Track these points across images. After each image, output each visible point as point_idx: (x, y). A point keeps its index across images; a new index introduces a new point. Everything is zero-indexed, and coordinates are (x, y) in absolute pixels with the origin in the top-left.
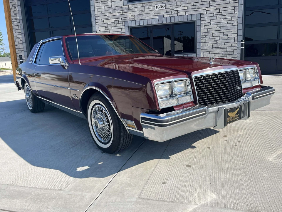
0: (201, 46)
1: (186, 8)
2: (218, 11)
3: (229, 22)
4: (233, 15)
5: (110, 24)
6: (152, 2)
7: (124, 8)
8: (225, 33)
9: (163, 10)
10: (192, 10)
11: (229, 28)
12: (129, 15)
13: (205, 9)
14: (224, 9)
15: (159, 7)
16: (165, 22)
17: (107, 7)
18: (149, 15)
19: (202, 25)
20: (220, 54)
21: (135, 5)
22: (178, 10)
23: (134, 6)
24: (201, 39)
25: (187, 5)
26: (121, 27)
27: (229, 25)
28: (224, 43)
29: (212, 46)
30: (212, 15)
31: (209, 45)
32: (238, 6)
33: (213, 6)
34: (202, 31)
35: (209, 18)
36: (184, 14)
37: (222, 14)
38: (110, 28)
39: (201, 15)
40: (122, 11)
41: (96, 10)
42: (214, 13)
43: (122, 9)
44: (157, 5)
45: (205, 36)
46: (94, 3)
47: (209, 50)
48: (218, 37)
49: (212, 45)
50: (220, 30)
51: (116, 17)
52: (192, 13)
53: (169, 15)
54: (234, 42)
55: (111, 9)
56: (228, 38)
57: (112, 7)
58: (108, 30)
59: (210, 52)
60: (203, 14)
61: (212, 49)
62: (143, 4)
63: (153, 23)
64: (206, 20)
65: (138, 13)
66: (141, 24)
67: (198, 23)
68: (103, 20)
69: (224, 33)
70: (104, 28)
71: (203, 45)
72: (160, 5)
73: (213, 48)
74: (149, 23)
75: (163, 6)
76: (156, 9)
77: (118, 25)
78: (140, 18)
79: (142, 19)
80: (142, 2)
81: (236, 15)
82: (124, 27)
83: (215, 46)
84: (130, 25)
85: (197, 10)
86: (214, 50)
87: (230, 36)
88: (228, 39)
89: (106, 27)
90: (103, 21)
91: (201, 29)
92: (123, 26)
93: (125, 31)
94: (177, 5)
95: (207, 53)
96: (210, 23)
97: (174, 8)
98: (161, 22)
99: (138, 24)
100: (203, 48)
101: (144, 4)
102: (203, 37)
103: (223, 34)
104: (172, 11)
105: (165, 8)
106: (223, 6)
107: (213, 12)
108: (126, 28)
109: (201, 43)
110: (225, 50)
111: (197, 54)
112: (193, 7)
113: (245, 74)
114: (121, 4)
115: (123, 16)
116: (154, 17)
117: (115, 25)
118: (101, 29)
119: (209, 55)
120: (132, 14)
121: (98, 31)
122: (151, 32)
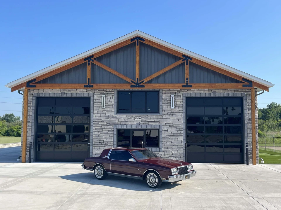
0: (162, 144)
1: (154, 121)
2: (172, 124)
3: (178, 131)
4: (180, 128)
5: (103, 125)
6: (133, 115)
7: (114, 117)
9: (139, 120)
10: (157, 122)
11: (178, 134)
12: (117, 121)
13: (165, 122)
14: (175, 124)
15: (137, 118)
16: (140, 127)
17: (103, 114)
18: (132, 122)
19: (163, 132)
20: (174, 149)
22: (148, 122)
23: (121, 116)
24: (162, 139)
25: (154, 119)
26: (111, 128)
27: (178, 133)
28: (176, 143)
30: (169, 126)
31: (167, 143)
32: (183, 123)
33: (169, 122)
34: (163, 135)
36: (152, 124)
37: (174, 127)
38: (104, 128)
39: (162, 125)
40: (112, 118)
41: (94, 116)
44: (136, 117)
45: (164, 138)
46: (93, 111)
47: (167, 147)
48: (172, 139)
51: (108, 121)
52: (157, 124)
53: (143, 124)
54: (181, 143)
55: (105, 116)
58: (102, 129)
60: (164, 125)
63: (133, 127)
64: (165, 129)
65: (123, 120)
66: (125, 127)
67: (160, 130)
68: (98, 123)
69: (175, 137)
70: (99, 127)
72: (138, 117)
74: (130, 127)
76: (135, 119)
77: (109, 126)
78: (125, 123)
79: (125, 125)
80: (127, 114)
81: (182, 128)
82: (113, 128)
83: (170, 144)
84: (118, 127)
85: (160, 122)
86: (170, 147)
87: (179, 139)
88: (178, 141)
93: (114, 131)
94: (148, 119)
95: (166, 148)
96: (168, 131)
97: (146, 120)
98: (138, 127)
99: (123, 127)
101: (127, 116)
104: (145, 122)
105: (141, 119)
106: (175, 122)
108: (115, 129)
109: (162, 142)
110: (176, 147)
111: (160, 148)
112: (157, 121)
113: (189, 167)
114: (112, 114)
115: (113, 121)
116: (134, 124)
117: (107, 126)
118: (96, 128)
119: (167, 150)
120: (120, 120)
121: (94, 129)
122: (131, 132)
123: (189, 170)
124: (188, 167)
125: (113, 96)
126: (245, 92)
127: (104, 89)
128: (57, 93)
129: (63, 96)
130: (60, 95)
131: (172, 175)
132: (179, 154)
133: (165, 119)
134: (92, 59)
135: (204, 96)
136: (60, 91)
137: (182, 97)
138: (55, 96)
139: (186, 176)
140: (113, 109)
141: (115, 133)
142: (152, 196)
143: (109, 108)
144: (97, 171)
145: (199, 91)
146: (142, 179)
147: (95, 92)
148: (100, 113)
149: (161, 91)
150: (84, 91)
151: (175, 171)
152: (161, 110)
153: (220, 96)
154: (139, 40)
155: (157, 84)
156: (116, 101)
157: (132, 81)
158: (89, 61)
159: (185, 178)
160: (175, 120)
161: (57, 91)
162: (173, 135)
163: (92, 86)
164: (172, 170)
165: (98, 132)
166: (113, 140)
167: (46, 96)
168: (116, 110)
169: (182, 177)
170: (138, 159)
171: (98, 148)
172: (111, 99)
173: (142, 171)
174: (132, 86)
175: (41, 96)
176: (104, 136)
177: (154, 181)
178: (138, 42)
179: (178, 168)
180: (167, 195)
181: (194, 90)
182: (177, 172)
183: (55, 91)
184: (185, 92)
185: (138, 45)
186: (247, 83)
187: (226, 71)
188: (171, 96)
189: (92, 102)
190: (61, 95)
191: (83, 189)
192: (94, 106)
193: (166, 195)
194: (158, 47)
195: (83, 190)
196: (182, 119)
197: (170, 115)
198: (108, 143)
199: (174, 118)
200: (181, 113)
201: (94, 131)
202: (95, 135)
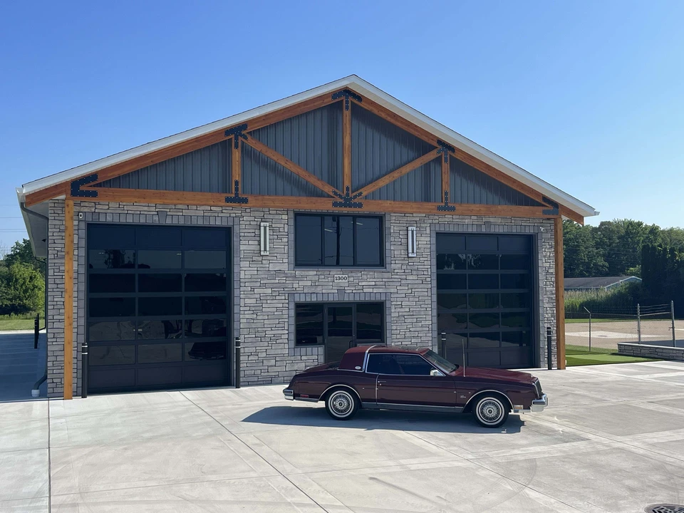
0: (392, 334)
1: (373, 283)
2: (410, 291)
3: (422, 306)
4: (426, 298)
5: (264, 295)
6: (330, 271)
7: (289, 275)
9: (344, 283)
10: (381, 287)
11: (422, 313)
12: (296, 285)
13: (396, 287)
14: (416, 290)
15: (340, 279)
16: (346, 299)
17: (262, 269)
18: (326, 287)
19: (393, 307)
22: (363, 286)
23: (307, 273)
24: (392, 324)
25: (375, 280)
26: (283, 301)
27: (423, 309)
28: (418, 331)
30: (404, 295)
31: (400, 333)
32: (431, 288)
33: (405, 285)
34: (393, 315)
35: (401, 299)
36: (371, 290)
37: (414, 296)
38: (265, 301)
39: (391, 294)
40: (285, 278)
41: (242, 273)
42: (406, 294)
43: (286, 275)
44: (337, 276)
45: (396, 322)
46: (240, 261)
47: (401, 340)
48: (411, 324)
49: (404, 333)
50: (413, 315)
51: (275, 285)
52: (381, 290)
53: (352, 290)
54: (429, 331)
55: (268, 273)
56: (422, 325)
57: (269, 270)
58: (261, 305)
60: (394, 293)
63: (331, 299)
64: (397, 301)
65: (309, 283)
66: (314, 299)
67: (388, 305)
68: (253, 289)
69: (417, 318)
70: (254, 301)
71: (394, 333)
72: (340, 276)
73: (405, 337)
74: (325, 299)
75: (345, 278)
76: (335, 281)
77: (277, 298)
78: (313, 290)
79: (314, 293)
80: (316, 269)
81: (430, 298)
82: (287, 301)
83: (408, 334)
84: (297, 299)
85: (386, 287)
86: (407, 340)
87: (423, 323)
88: (422, 327)
89: (257, 299)
91: (391, 312)
92: (285, 299)
93: (288, 308)
94: (362, 279)
96: (402, 306)
97: (359, 282)
98: (341, 299)
99: (308, 300)
100: (394, 337)
101: (318, 272)
102: (394, 322)
103: (417, 321)
104: (355, 286)
105: (347, 281)
106: (416, 286)
107: (405, 292)
108: (290, 303)
109: (392, 330)
112: (381, 283)
114: (285, 267)
115: (286, 285)
116: (333, 291)
117: (273, 297)
118: (248, 301)
120: (301, 283)
121: (242, 304)
122: (326, 311)
125: (284, 223)
126: (539, 224)
127: (263, 207)
128: (146, 213)
129: (162, 223)
130: (156, 220)
133: (396, 280)
134: (243, 132)
135: (470, 230)
136: (153, 209)
137: (428, 231)
138: (142, 221)
140: (286, 256)
141: (292, 313)
143: (276, 255)
145: (459, 220)
147: (243, 214)
148: (255, 266)
149: (387, 217)
150: (215, 212)
152: (388, 260)
153: (497, 231)
154: (350, 99)
155: (389, 202)
156: (292, 237)
157: (335, 193)
158: (236, 139)
160: (417, 282)
161: (146, 208)
163: (245, 201)
165: (252, 312)
166: (288, 330)
167: (116, 221)
168: (292, 258)
171: (253, 350)
172: (281, 233)
173: (465, 394)
174: (335, 204)
175: (102, 219)
176: (266, 322)
178: (347, 102)
181: (451, 216)
183: (141, 208)
184: (434, 222)
185: (347, 108)
186: (550, 208)
187: (515, 181)
188: (410, 228)
189: (235, 239)
190: (156, 218)
192: (242, 248)
194: (389, 119)
196: (429, 279)
197: (406, 271)
198: (275, 338)
199: (415, 277)
200: (427, 267)
201: (242, 309)
202: (245, 321)
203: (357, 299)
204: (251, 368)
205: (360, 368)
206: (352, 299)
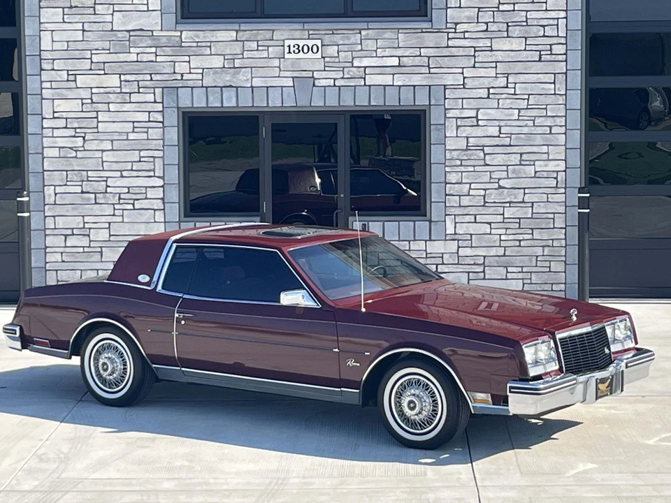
0: (446, 195)
1: (395, 61)
2: (502, 82)
4: (550, 99)
5: (102, 90)
6: (273, 31)
7: (164, 40)
8: (525, 157)
9: (311, 61)
10: (416, 70)
11: (539, 140)
12: (182, 68)
13: (460, 70)
14: (522, 78)
15: (300, 49)
16: (318, 103)
17: (95, 27)
18: (262, 72)
19: (451, 125)
20: (511, 226)
21: (208, 33)
22: (365, 67)
24: (447, 169)
25: (399, 52)
26: (149, 107)
27: (539, 130)
28: (525, 189)
29: (484, 196)
30: (484, 93)
31: (472, 192)
32: (566, 73)
33: (486, 65)
34: (450, 144)
35: (474, 103)
36: (387, 80)
37: (515, 94)
38: (102, 106)
39: (445, 89)
40: (153, 50)
41: (46, 36)
42: (489, 89)
43: (156, 42)
44: (292, 43)
45: (458, 162)
46: (40, 8)
47: (473, 211)
48: (505, 168)
49: (482, 192)
50: (510, 146)
51: (127, 68)
52: (416, 80)
53: (335, 79)
54: (557, 187)
55: (110, 36)
56: (536, 172)
57: (112, 30)
58: (94, 115)
59: (475, 215)
60: (454, 87)
61: (484, 206)
62: (237, 31)
63: (275, 102)
64: (463, 108)
65: (217, 62)
66: (230, 102)
67: (435, 117)
68: (72, 76)
69: (521, 154)
70: (76, 105)
71: (452, 192)
72: (301, 43)
73: (485, 202)
74: (260, 103)
75: (315, 49)
76: (287, 56)
77: (135, 98)
78: (227, 79)
79: (231, 86)
80: (236, 27)
81: (561, 100)
83: (493, 196)
84: (185, 102)
85: (432, 71)
86: (491, 210)
87: (540, 166)
88: (535, 177)
89: (84, 101)
90: (72, 78)
91: (446, 137)
92: (155, 102)
93: (162, 122)
94: (362, 50)
95: (467, 218)
96: (478, 120)
97: (353, 58)
98: (303, 103)
99: (215, 103)
100: (453, 201)
101: (240, 34)
102: (453, 163)
103: (521, 160)
104: (344, 68)
105: (319, 55)
106: (519, 67)
107: (486, 83)
108: (167, 111)
109: (446, 183)
110: (527, 213)
111: (430, 221)
112: (417, 61)
113: (614, 330)
114: (152, 22)
115: (158, 67)
116: (280, 82)
117: (125, 97)
118: (61, 106)
119: (473, 229)
120: (195, 62)
121: (47, 113)
122: (265, 132)
123: (614, 348)
124: (609, 330)
131: (528, 380)
132: (539, 251)
133: (461, 52)
139: (603, 381)
141: (173, 135)
142: (431, 496)
144: (97, 360)
146: (357, 401)
148: (77, 18)
151: (542, 355)
159: (597, 389)
160: (523, 56)
162: (507, 141)
164: (529, 353)
165: (72, 132)
166: (163, 178)
169: (580, 388)
170: (335, 295)
171: (76, 222)
173: (358, 356)
176: (108, 156)
177: (428, 408)
179: (558, 336)
180: (512, 488)
182: (550, 360)
191: (41, 460)
193: (502, 488)
195: (44, 466)
196: (561, 49)
197: (492, 27)
198: (132, 198)
199: (517, 44)
200: (553, 15)
201: (46, 124)
202: (55, 152)
203: (348, 102)
204: (71, 266)
205: (147, 279)
206: (332, 102)
